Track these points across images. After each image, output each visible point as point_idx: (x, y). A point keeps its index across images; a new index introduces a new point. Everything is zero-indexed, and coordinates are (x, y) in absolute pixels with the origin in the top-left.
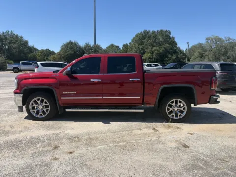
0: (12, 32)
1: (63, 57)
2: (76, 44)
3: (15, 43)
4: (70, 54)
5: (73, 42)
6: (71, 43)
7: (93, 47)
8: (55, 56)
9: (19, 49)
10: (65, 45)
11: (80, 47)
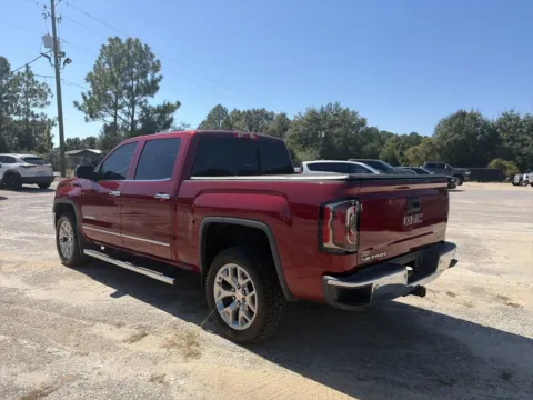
0: (337, 105)
1: (439, 150)
2: (474, 117)
3: (339, 125)
4: (456, 141)
5: (468, 111)
6: (463, 115)
7: (525, 121)
8: (419, 147)
9: (345, 136)
10: (445, 121)
11: (486, 125)
